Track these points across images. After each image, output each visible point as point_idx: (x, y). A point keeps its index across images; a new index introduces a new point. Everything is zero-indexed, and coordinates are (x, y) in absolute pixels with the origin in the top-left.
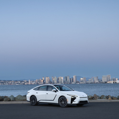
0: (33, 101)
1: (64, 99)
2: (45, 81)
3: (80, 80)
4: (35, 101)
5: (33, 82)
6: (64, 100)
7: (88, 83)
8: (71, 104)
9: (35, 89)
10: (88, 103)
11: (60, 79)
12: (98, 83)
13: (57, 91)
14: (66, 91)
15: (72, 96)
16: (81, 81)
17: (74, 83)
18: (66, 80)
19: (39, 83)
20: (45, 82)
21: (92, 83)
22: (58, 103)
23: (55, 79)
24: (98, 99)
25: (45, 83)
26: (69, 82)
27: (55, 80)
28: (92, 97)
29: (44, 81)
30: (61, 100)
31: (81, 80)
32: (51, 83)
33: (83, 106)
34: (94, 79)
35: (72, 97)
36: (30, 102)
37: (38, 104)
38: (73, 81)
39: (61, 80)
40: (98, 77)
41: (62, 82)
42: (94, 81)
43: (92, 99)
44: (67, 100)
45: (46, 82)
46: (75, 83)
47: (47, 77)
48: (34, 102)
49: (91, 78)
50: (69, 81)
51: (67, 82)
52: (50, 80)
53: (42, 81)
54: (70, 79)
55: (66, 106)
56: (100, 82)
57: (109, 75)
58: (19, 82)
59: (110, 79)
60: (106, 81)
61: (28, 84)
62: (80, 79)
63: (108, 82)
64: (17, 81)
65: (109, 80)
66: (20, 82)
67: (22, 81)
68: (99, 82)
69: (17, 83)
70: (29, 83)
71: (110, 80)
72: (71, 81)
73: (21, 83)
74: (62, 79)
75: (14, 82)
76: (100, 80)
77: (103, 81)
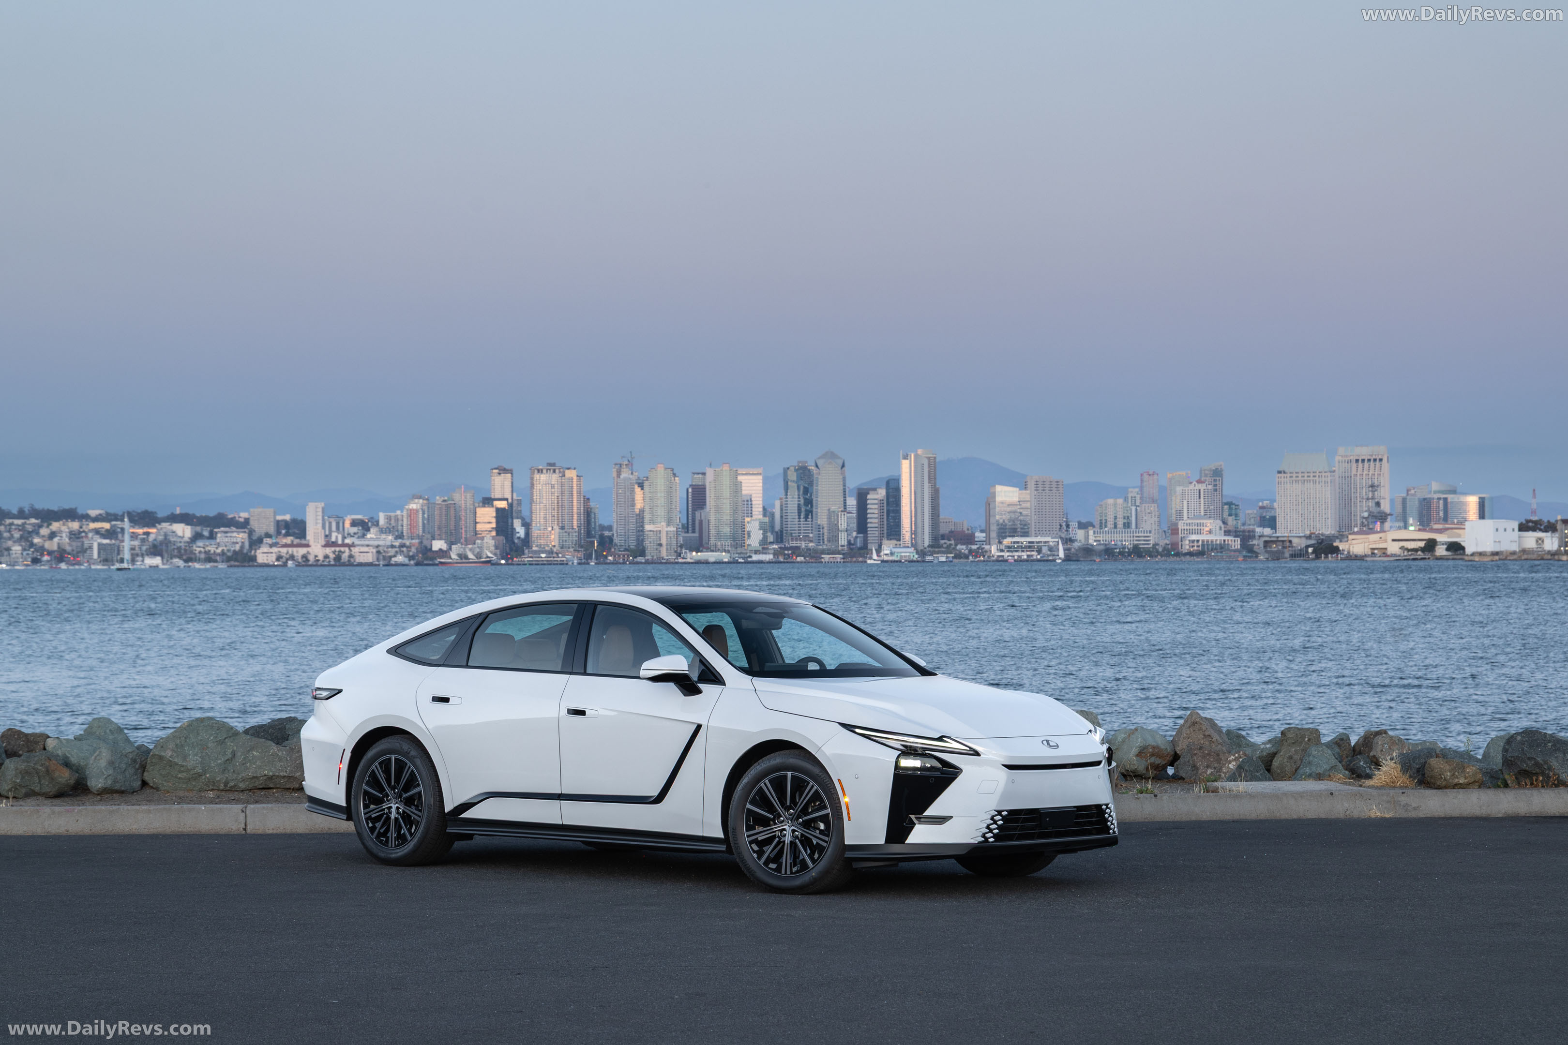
0: (394, 808)
1: (799, 786)
2: (527, 525)
3: (989, 514)
4: (409, 802)
5: (364, 526)
6: (802, 801)
7: (1088, 551)
8: (896, 848)
9: (410, 650)
10: (1113, 841)
11: (726, 493)
12: (1222, 548)
13: (711, 677)
14: (824, 673)
15: (908, 751)
16: (1004, 531)
17: (909, 553)
18: (808, 508)
19: (438, 545)
20: (520, 531)
21: (1137, 552)
22: (726, 841)
23: (661, 500)
24: (1233, 778)
25: (527, 541)
26: (834, 538)
27: (661, 512)
28: (1156, 752)
29: (504, 518)
30: (762, 800)
31: (1000, 516)
32: (606, 543)
33: (1043, 873)
34: (1175, 503)
35: (908, 763)
36: (348, 812)
37: (458, 845)
38: (893, 531)
39: (735, 511)
40: (1217, 473)
41: (755, 539)
42: (1174, 530)
43: (1159, 776)
44: (845, 800)
45: (535, 532)
46: (922, 553)
47: (552, 467)
48: (406, 817)
49: (1133, 492)
50: (843, 523)
51: (819, 539)
52: (588, 514)
53: (486, 518)
54: (852, 502)
55: (826, 872)
56: (1246, 537)
57: (1364, 452)
58: (183, 531)
59: (1386, 507)
60: (1328, 529)
61: (300, 552)
62: (989, 503)
63: (1357, 545)
64: (147, 519)
65: (1362, 510)
66: (197, 537)
67: (222, 521)
68: (1235, 543)
69: (155, 550)
70: (317, 550)
71: (1382, 517)
72: (862, 526)
73: (199, 547)
74: (749, 502)
75: (110, 534)
76: (1248, 514)
77: (1282, 532)
